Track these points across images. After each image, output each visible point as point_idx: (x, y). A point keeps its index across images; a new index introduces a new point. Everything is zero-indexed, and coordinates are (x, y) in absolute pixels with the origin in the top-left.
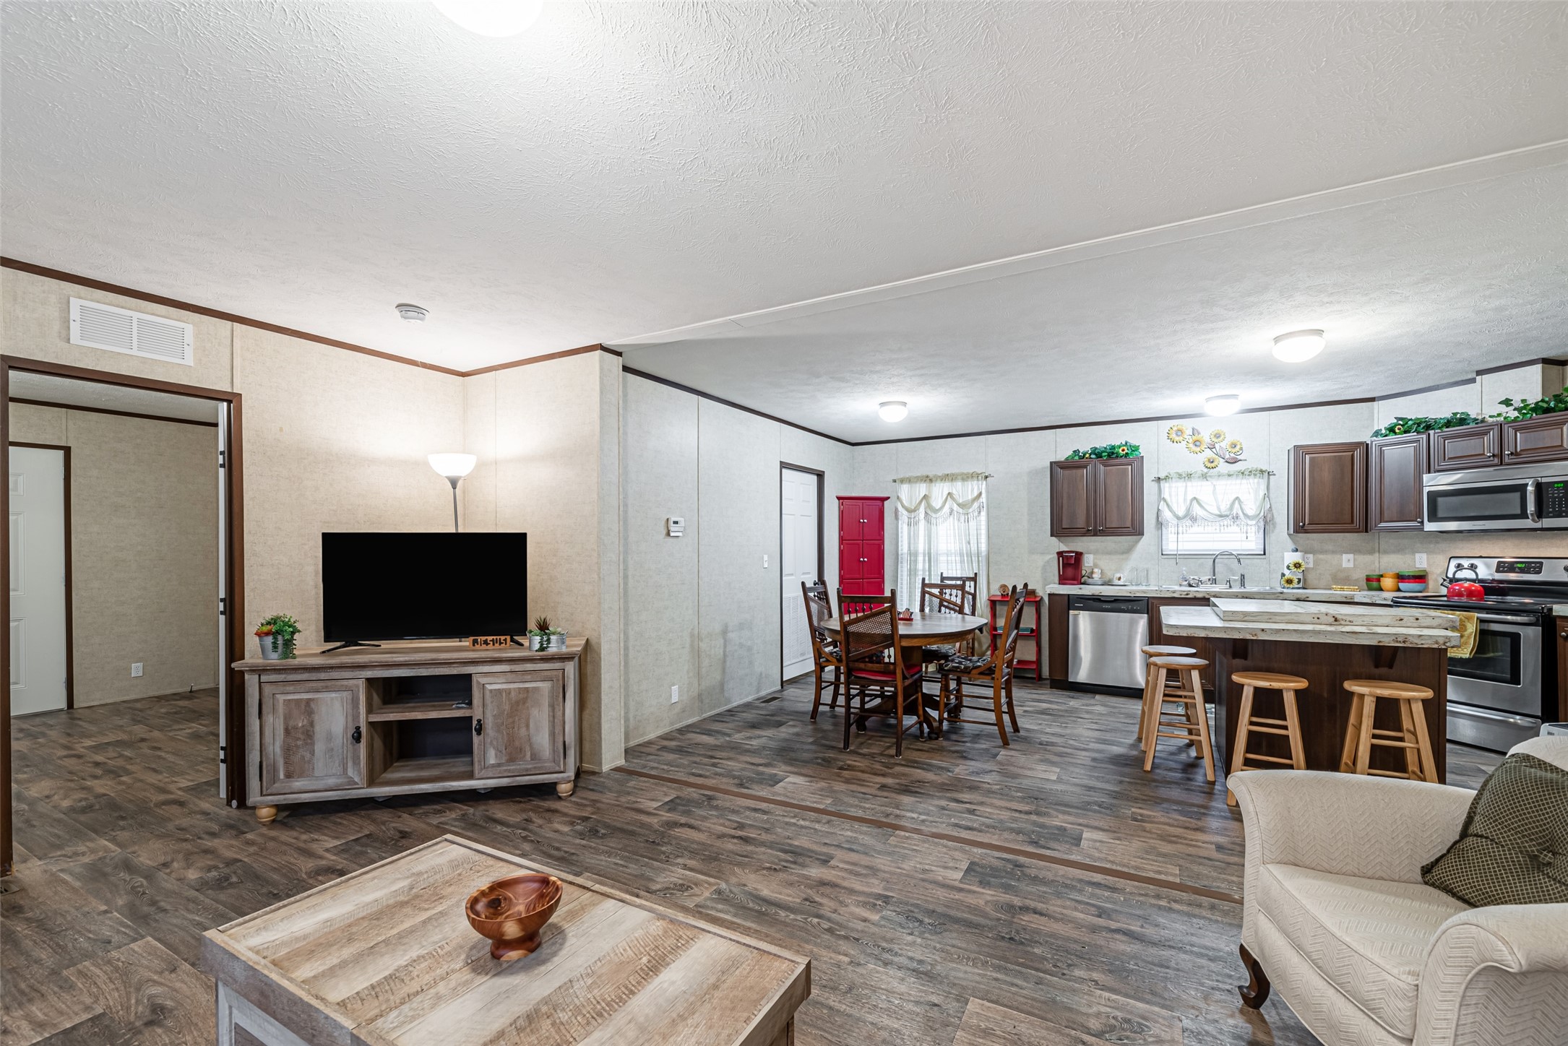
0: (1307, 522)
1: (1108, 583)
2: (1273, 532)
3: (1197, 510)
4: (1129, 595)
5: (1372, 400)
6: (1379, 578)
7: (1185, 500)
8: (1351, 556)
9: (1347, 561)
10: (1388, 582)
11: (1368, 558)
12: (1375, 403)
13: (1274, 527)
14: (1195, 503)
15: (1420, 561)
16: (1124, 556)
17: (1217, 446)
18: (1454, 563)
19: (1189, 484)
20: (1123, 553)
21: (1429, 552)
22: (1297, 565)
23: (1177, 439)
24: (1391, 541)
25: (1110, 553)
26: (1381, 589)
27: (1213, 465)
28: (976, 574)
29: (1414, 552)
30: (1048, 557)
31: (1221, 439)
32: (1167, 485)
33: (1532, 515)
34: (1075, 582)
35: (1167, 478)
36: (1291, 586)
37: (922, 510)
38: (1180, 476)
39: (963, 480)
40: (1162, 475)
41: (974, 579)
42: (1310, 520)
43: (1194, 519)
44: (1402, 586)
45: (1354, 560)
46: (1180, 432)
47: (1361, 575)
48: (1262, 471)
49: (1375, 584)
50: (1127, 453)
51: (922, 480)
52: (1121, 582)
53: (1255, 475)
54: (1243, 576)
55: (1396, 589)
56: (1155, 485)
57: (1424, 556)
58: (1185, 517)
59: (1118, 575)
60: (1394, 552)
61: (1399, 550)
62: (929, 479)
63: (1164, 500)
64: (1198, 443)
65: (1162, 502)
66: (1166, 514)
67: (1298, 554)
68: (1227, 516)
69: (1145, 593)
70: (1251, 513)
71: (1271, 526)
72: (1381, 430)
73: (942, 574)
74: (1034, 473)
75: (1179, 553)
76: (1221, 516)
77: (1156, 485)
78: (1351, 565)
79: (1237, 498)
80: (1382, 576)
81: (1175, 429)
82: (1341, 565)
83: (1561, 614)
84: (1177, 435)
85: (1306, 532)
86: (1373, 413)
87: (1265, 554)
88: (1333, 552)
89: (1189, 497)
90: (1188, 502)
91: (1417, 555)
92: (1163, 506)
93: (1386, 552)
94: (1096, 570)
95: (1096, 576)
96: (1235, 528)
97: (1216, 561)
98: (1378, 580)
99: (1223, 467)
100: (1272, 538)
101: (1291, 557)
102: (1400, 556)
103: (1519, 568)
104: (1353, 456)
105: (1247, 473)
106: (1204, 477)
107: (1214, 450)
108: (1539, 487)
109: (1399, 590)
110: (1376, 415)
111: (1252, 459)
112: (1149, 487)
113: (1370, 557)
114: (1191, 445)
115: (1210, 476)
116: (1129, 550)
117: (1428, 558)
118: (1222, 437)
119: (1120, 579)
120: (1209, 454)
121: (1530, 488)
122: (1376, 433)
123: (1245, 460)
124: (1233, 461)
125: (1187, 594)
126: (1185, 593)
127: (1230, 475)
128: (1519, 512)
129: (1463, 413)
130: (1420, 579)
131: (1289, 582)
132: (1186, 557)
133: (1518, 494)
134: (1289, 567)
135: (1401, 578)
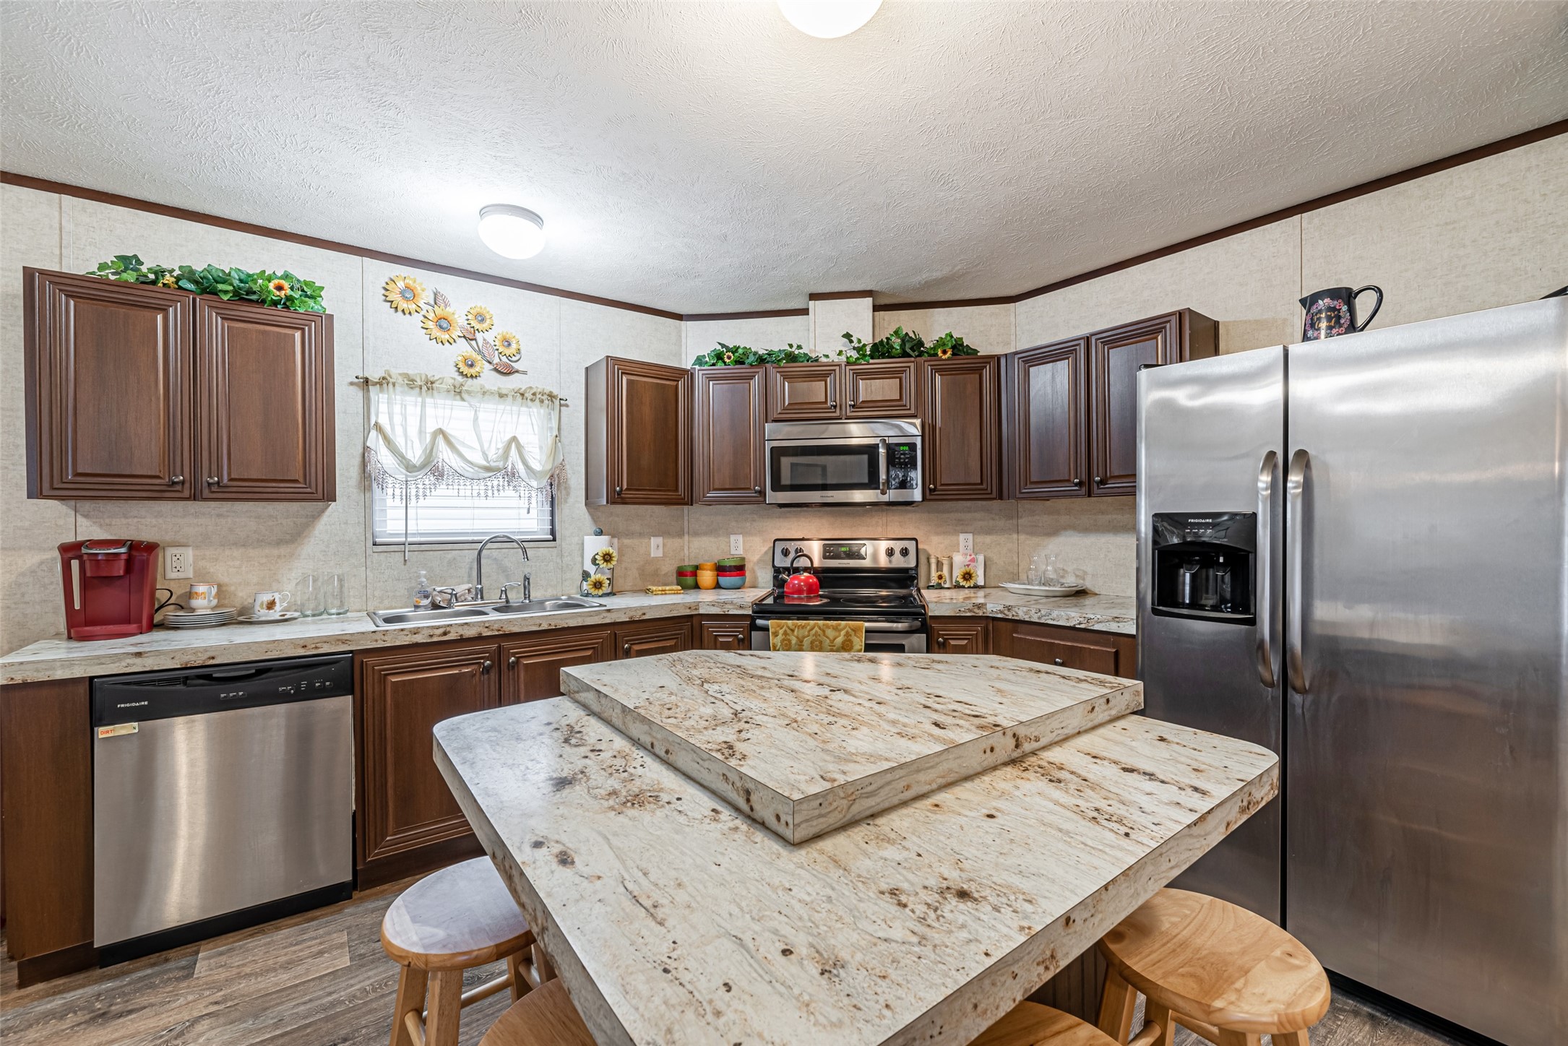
0: (625, 487)
1: (242, 618)
2: (566, 502)
3: (444, 455)
4: (302, 652)
5: (679, 317)
6: (693, 572)
7: (421, 432)
8: (659, 540)
9: (656, 547)
10: (707, 577)
11: (674, 543)
12: (683, 323)
13: (568, 494)
14: (440, 441)
15: (736, 547)
16: (283, 550)
17: (479, 336)
18: (779, 546)
19: (429, 400)
20: (279, 543)
21: (745, 533)
22: (607, 558)
23: (403, 305)
24: (703, 517)
25: (240, 543)
26: (697, 586)
27: (473, 371)
29: (728, 534)
30: (32, 559)
31: (485, 325)
32: (383, 397)
33: (883, 483)
34: (133, 627)
35: (383, 382)
36: (600, 592)
38: (411, 383)
40: (374, 376)
42: (627, 485)
43: (439, 474)
44: (724, 581)
45: (664, 545)
46: (410, 293)
47: (669, 568)
48: (551, 396)
49: (690, 580)
50: (289, 298)
52: (275, 614)
53: (542, 401)
54: (527, 579)
55: (714, 585)
56: (357, 394)
57: (740, 538)
58: (423, 466)
59: (266, 598)
60: (705, 534)
61: (712, 531)
63: (378, 427)
64: (445, 324)
65: (373, 434)
66: (384, 458)
67: (605, 539)
68: (499, 470)
69: (345, 641)
70: (537, 466)
71: (564, 492)
72: (704, 356)
75: (410, 539)
76: (488, 469)
77: (360, 394)
78: (660, 554)
79: (514, 439)
80: (697, 567)
81: (401, 284)
82: (650, 554)
83: (937, 614)
84: (407, 299)
85: (624, 502)
86: (680, 336)
87: (554, 540)
88: (641, 535)
89: (431, 427)
90: (428, 439)
91: (733, 538)
92: (374, 440)
93: (696, 534)
94: (201, 589)
95: (203, 602)
96: (509, 492)
97: (484, 552)
98: (694, 574)
99: (489, 379)
100: (563, 513)
101: (596, 545)
102: (712, 539)
103: (845, 552)
104: (677, 387)
105: (528, 395)
106: (458, 392)
107: (473, 343)
108: (891, 449)
109: (718, 586)
110: (684, 340)
111: (535, 374)
112: (345, 398)
113: (679, 540)
114: (431, 325)
115: (468, 392)
116: (296, 536)
117: (744, 541)
118: (488, 321)
119: (271, 605)
120: (463, 348)
121: (882, 451)
122: (700, 361)
123: (525, 373)
124: (506, 371)
125: (445, 634)
126: (441, 631)
127: (501, 396)
128: (866, 481)
129: (799, 347)
130: (739, 569)
131: (598, 585)
132: (423, 547)
133: (865, 457)
134: (594, 561)
135: (721, 570)
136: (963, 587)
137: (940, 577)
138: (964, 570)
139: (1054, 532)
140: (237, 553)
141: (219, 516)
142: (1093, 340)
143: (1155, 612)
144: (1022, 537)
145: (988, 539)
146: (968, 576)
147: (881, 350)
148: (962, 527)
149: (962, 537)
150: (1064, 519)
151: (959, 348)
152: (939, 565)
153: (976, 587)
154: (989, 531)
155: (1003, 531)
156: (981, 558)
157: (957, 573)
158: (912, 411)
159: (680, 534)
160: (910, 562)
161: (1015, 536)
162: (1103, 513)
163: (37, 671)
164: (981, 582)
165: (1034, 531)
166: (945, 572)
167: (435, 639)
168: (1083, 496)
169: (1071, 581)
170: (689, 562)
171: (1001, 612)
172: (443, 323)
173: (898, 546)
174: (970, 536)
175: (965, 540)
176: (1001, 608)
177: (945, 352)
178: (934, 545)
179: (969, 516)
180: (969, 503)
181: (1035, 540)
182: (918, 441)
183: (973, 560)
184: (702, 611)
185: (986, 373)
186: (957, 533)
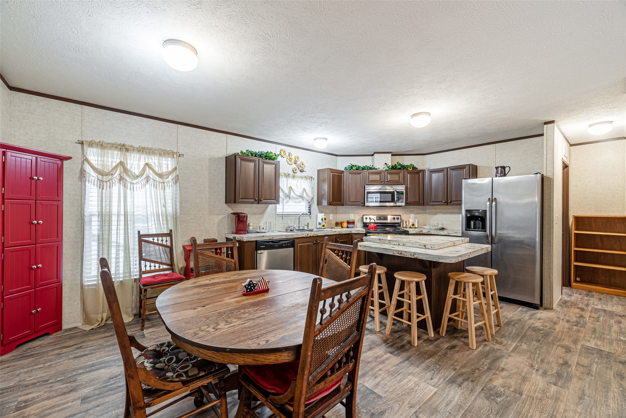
1: (258, 231)
2: (313, 205)
3: (291, 192)
4: (286, 238)
5: (337, 155)
6: (341, 224)
7: (287, 187)
8: (332, 215)
10: (345, 225)
11: (335, 215)
12: (338, 157)
14: (291, 189)
15: (352, 217)
16: (261, 216)
17: (297, 162)
18: (365, 217)
19: (288, 179)
20: (261, 214)
21: (354, 213)
22: (326, 219)
23: (284, 155)
24: (342, 209)
25: (254, 214)
26: (342, 227)
27: (296, 171)
28: (171, 231)
29: (349, 213)
30: (221, 217)
33: (395, 201)
34: (247, 232)
36: (324, 228)
37: (117, 174)
38: (285, 175)
39: (160, 155)
41: (170, 234)
42: (332, 200)
43: (290, 197)
44: (349, 226)
46: (285, 153)
47: (334, 223)
48: (311, 177)
50: (274, 158)
51: (116, 148)
53: (310, 179)
54: (308, 224)
57: (353, 215)
59: (262, 227)
60: (343, 213)
61: (345, 213)
62: (124, 148)
67: (323, 214)
68: (301, 196)
69: (292, 236)
71: (313, 201)
72: (347, 167)
73: (139, 232)
74: (213, 160)
75: (284, 214)
76: (299, 196)
78: (332, 218)
79: (304, 189)
80: (342, 222)
81: (283, 151)
82: (330, 219)
85: (331, 205)
87: (310, 214)
88: (328, 213)
89: (289, 186)
90: (289, 189)
91: (350, 214)
93: (341, 213)
95: (251, 228)
96: (303, 202)
97: (299, 217)
99: (299, 173)
100: (312, 207)
101: (322, 216)
102: (345, 215)
103: (383, 218)
104: (341, 176)
105: (307, 177)
106: (294, 177)
107: (296, 164)
109: (348, 227)
110: (337, 161)
111: (308, 172)
114: (288, 160)
115: (296, 177)
116: (263, 213)
118: (299, 159)
120: (294, 166)
121: (395, 193)
122: (346, 169)
123: (306, 171)
124: (302, 171)
125: (308, 235)
126: (307, 234)
127: (302, 178)
128: (391, 200)
129: (373, 166)
130: (353, 223)
131: (324, 226)
132: (286, 216)
133: (391, 194)
134: (322, 220)
135: (348, 223)
136: (412, 228)
137: (406, 225)
138: (412, 223)
139: (435, 214)
140: (253, 216)
141: (251, 207)
142: (449, 168)
143: (466, 230)
144: (427, 215)
145: (418, 215)
146: (413, 225)
147: (394, 168)
148: (412, 212)
149: (411, 215)
150: (438, 211)
151: (414, 168)
152: (406, 222)
153: (415, 228)
154: (418, 213)
155: (422, 213)
156: (417, 220)
157: (411, 224)
158: (402, 183)
159: (336, 213)
160: (399, 221)
161: (425, 215)
162: (449, 209)
163: (250, 239)
164: (416, 226)
165: (430, 213)
166: (408, 224)
167: (306, 236)
168: (446, 205)
169: (440, 226)
170: (339, 221)
171: (427, 232)
172: (291, 159)
173: (396, 217)
174: (413, 215)
175: (412, 216)
176: (427, 231)
177: (410, 169)
178: (404, 217)
179: (413, 209)
180: (413, 206)
181: (430, 216)
182: (404, 191)
183: (414, 221)
184: (352, 232)
185: (421, 174)
186: (410, 214)
